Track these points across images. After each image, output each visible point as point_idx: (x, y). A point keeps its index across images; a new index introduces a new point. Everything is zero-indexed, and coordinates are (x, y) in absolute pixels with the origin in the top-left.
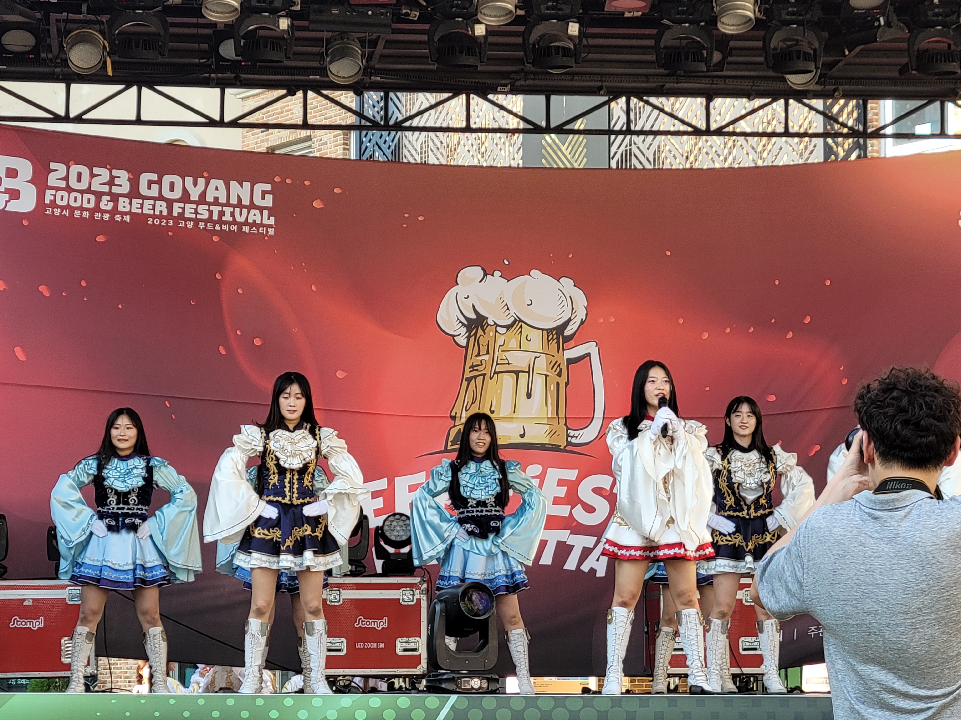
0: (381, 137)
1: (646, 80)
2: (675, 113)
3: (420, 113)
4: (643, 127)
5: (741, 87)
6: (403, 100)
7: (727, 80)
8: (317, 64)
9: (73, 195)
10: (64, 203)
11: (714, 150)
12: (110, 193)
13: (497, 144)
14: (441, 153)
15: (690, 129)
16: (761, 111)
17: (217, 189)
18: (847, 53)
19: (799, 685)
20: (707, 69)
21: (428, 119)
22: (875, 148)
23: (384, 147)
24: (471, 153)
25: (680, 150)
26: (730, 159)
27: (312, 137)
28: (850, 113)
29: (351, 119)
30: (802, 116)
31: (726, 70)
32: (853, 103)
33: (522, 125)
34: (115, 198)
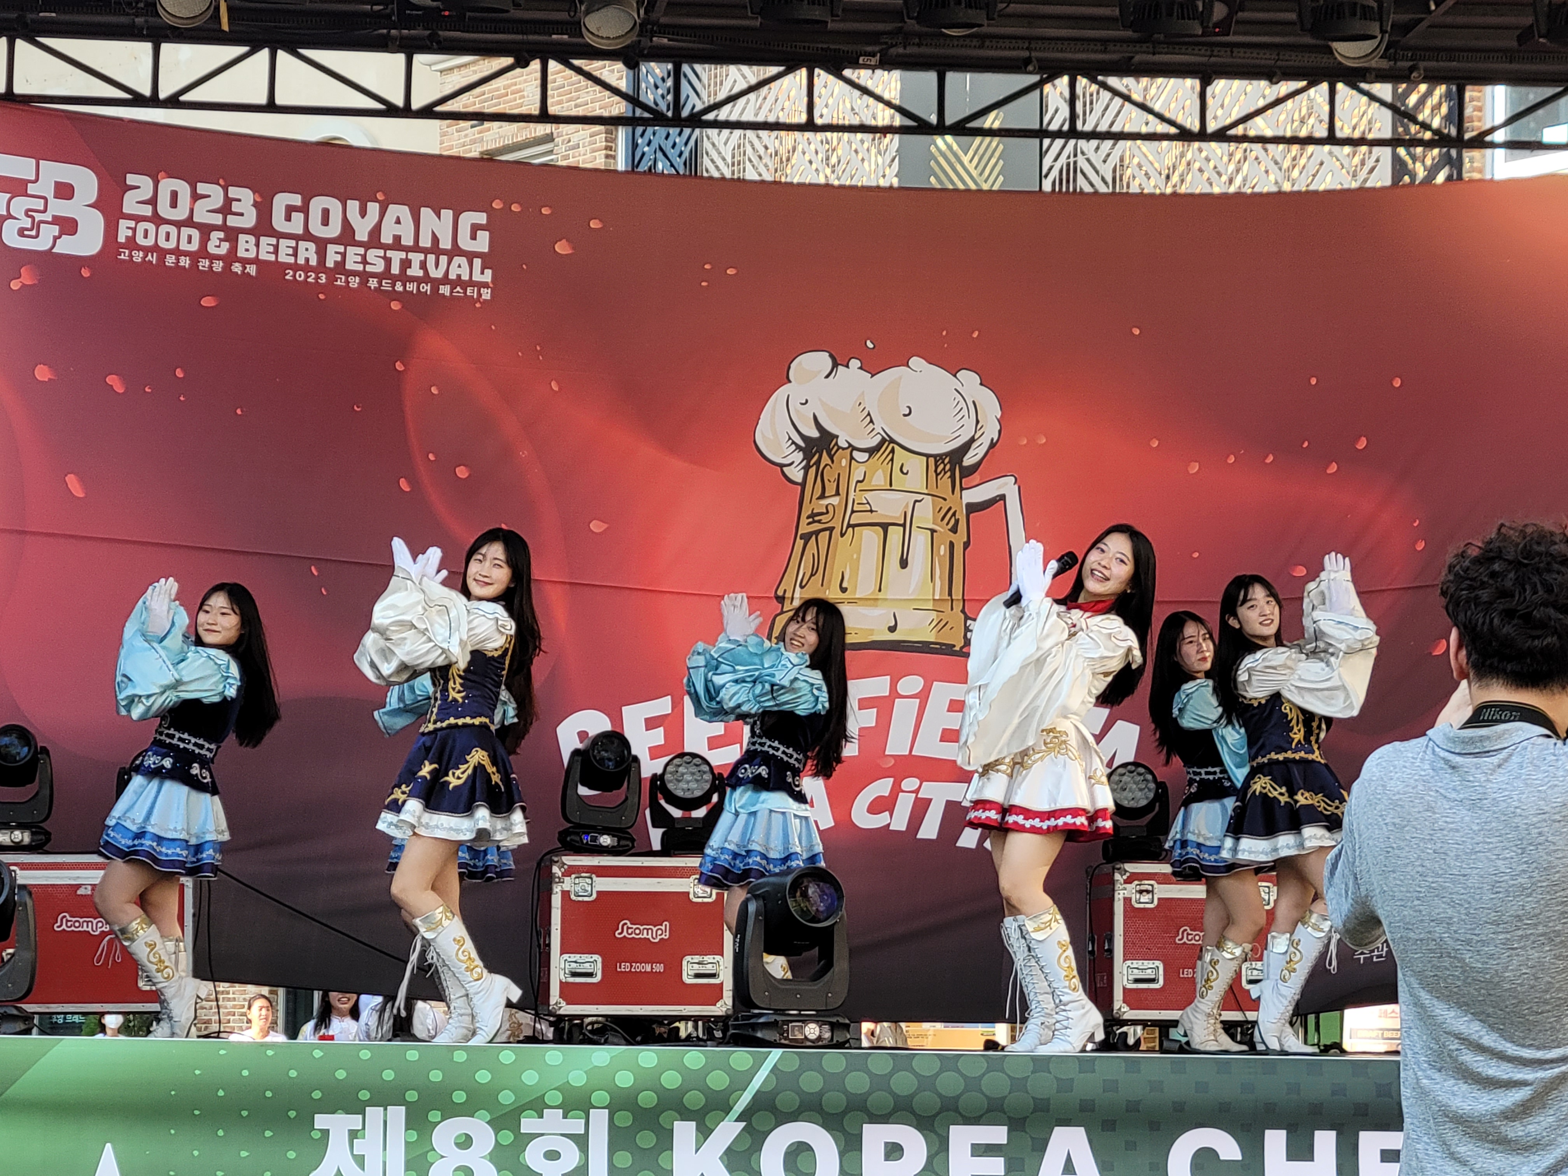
0: (667, 138)
1: (1103, 48)
2: (1150, 104)
3: (732, 99)
4: (1096, 126)
5: (1258, 62)
6: (704, 77)
7: (1235, 50)
8: (563, 16)
9: (164, 228)
10: (150, 242)
11: (1212, 164)
12: (224, 227)
13: (856, 151)
14: (766, 166)
15: (1173, 130)
16: (1290, 103)
17: (398, 221)
18: (1433, 7)
19: (1338, 1041)
20: (1203, 33)
21: (744, 109)
22: (1475, 165)
23: (672, 153)
24: (814, 166)
25: (1156, 165)
26: (1238, 181)
27: (555, 135)
28: (1436, 108)
29: (619, 107)
30: (1357, 111)
31: (1235, 34)
32: (1441, 90)
33: (898, 120)
34: (232, 235)
